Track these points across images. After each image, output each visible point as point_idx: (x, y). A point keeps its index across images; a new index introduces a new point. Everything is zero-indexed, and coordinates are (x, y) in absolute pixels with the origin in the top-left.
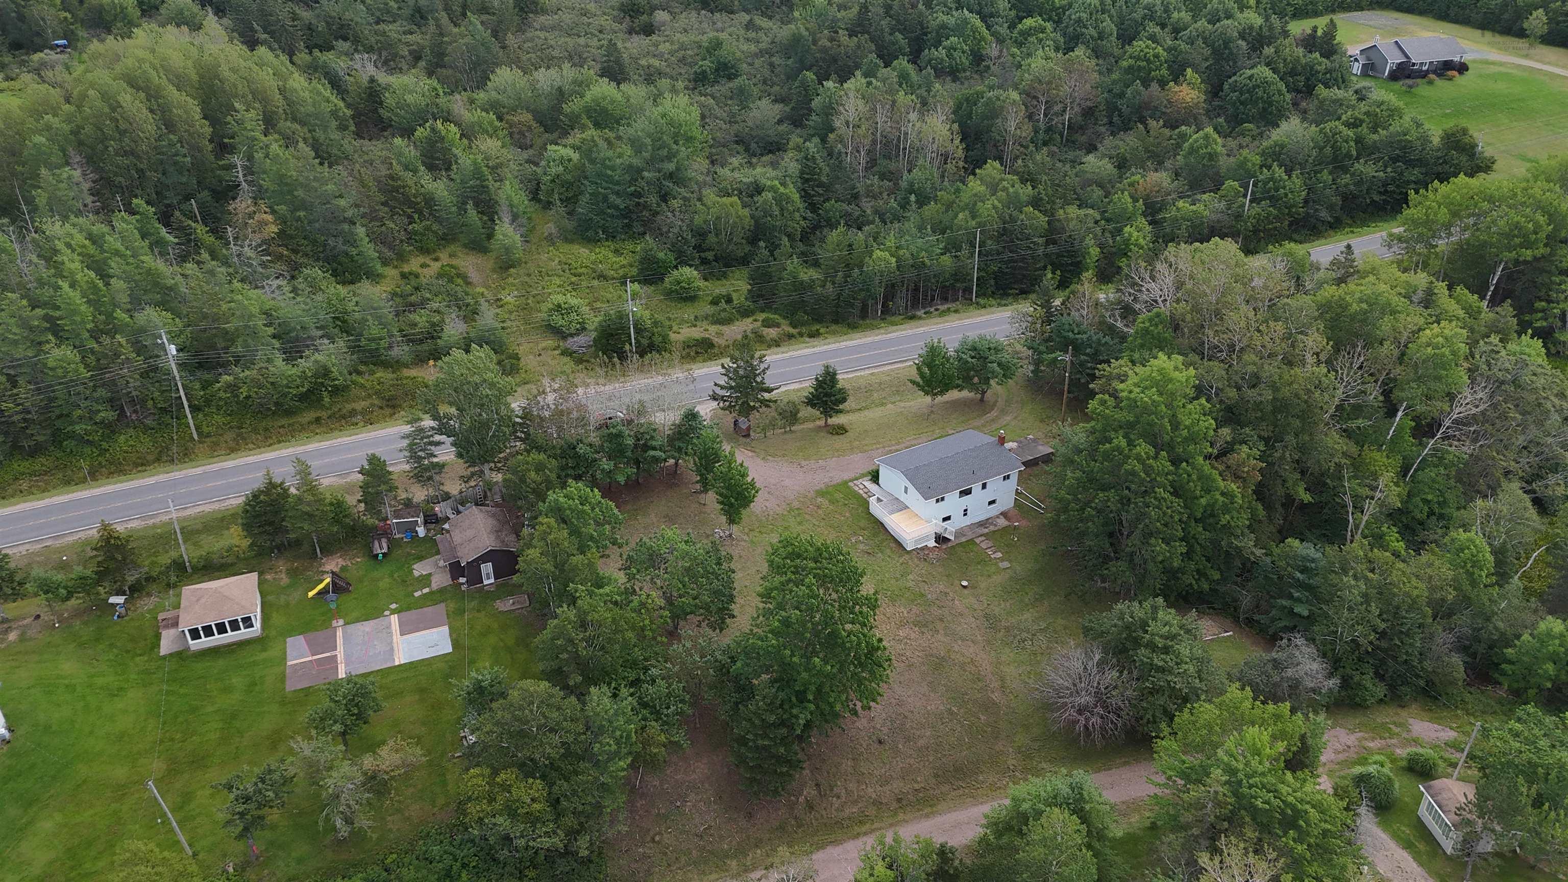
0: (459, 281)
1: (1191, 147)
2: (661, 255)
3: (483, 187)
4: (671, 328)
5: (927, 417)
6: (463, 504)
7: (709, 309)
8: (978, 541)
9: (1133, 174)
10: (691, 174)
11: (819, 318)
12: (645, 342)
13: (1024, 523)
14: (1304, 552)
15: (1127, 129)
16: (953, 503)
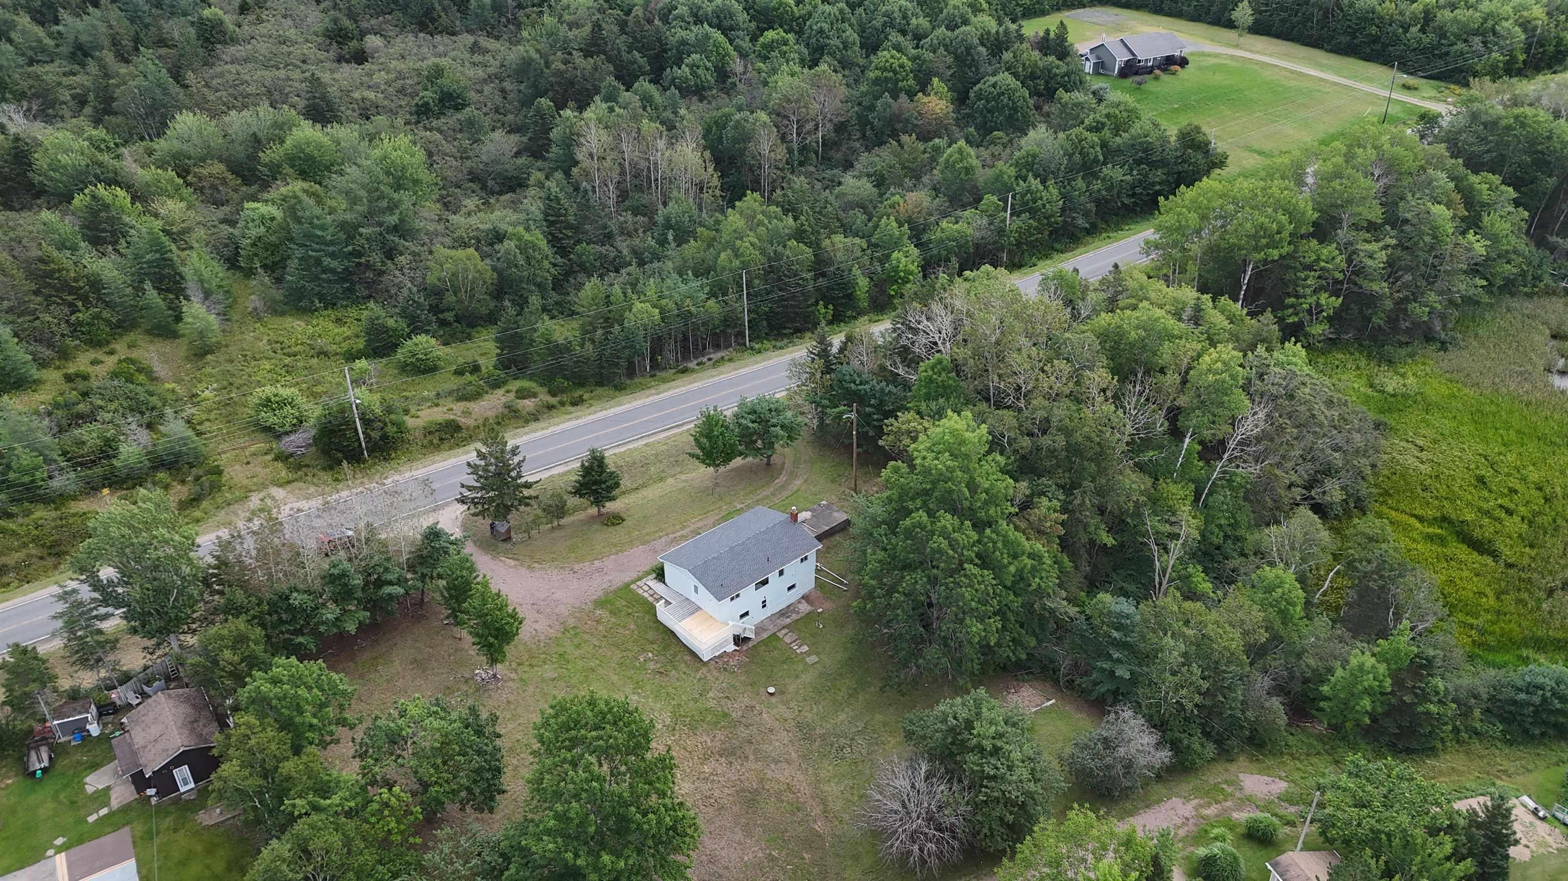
0: (142, 378)
1: (947, 161)
2: (391, 322)
3: (165, 259)
4: (406, 412)
5: (711, 491)
6: (148, 683)
7: (454, 382)
8: (780, 635)
9: (893, 195)
10: (419, 224)
11: (580, 381)
12: (376, 435)
13: (828, 605)
14: (1118, 608)
15: (881, 144)
16: (750, 597)
